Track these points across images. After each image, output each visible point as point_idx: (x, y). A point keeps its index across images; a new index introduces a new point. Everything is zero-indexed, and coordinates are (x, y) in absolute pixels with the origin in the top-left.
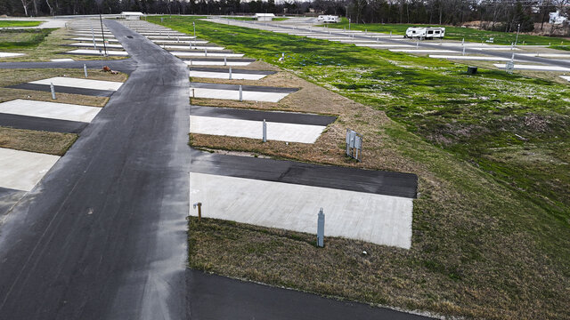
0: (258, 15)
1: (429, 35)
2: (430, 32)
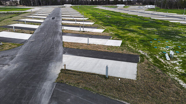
0: (118, 5)
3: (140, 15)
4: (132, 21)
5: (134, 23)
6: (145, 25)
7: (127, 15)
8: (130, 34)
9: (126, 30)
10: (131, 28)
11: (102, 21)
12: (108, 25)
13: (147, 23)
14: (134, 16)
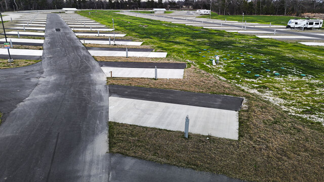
0: (155, 10)
1: (309, 26)
2: (311, 24)
3: (188, 24)
4: (178, 32)
5: (181, 34)
6: (195, 36)
7: (170, 24)
8: (176, 47)
9: (171, 42)
10: (177, 40)
11: (136, 32)
12: (145, 37)
13: (197, 34)
14: (180, 26)
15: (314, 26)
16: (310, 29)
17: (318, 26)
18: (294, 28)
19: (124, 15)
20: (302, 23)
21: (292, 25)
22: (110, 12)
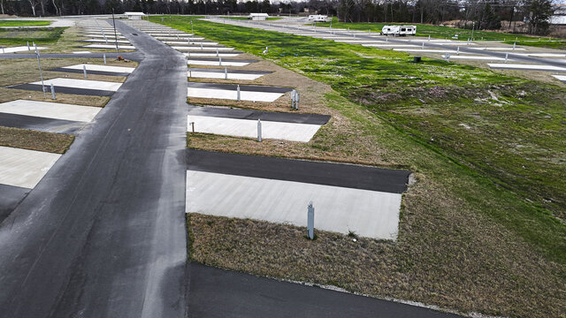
0: (253, 14)
1: (402, 33)
2: (404, 30)
15: (407, 32)
16: (404, 35)
17: (411, 33)
18: (386, 35)
19: (208, 22)
20: (395, 29)
21: (385, 31)
22: (190, 17)
